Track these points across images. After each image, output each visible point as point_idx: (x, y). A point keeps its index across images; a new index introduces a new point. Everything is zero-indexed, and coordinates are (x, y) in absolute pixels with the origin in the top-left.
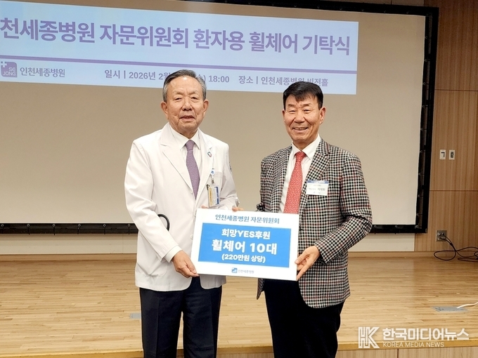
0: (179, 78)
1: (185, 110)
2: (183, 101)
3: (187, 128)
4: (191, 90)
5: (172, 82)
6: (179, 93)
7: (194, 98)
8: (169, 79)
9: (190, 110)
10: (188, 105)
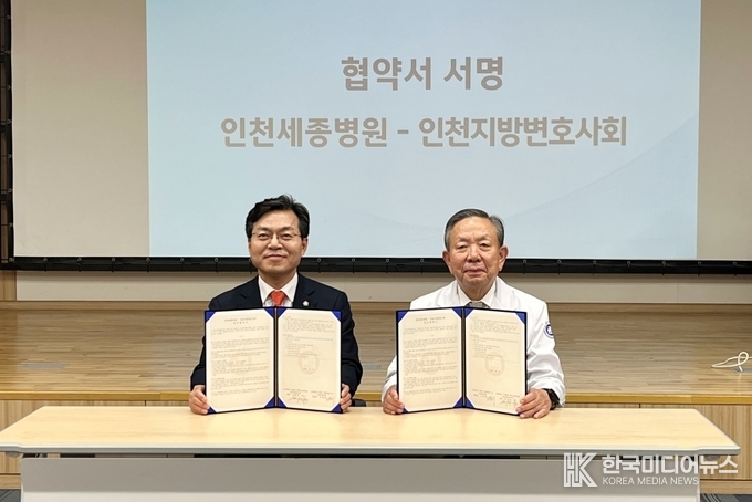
0: (465, 220)
1: (470, 261)
2: (469, 249)
3: (472, 283)
4: (480, 234)
5: (456, 226)
6: (463, 240)
7: (484, 245)
8: (452, 223)
9: (478, 261)
10: (474, 254)
